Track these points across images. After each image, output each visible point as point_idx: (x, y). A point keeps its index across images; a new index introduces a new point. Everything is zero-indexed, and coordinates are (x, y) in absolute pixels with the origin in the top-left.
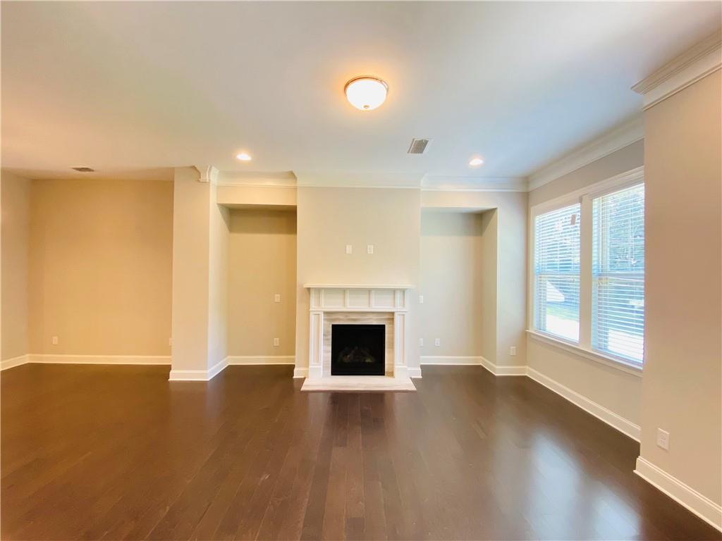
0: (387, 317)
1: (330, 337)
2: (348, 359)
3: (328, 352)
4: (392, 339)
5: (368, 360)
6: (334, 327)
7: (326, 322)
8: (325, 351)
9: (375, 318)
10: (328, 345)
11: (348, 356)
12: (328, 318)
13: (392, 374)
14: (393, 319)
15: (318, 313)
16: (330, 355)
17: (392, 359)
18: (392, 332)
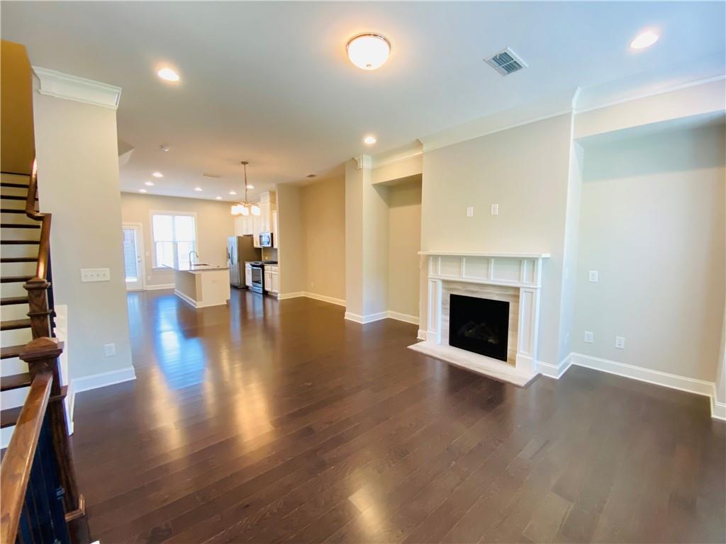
0: (511, 292)
1: (448, 306)
2: (469, 333)
3: (446, 321)
4: (516, 321)
5: (491, 340)
6: (452, 297)
7: (444, 291)
8: (444, 320)
9: (497, 292)
10: (446, 315)
11: (470, 331)
12: (447, 287)
13: (513, 363)
14: (518, 296)
15: (434, 280)
16: (448, 324)
17: (515, 345)
18: (517, 313)
